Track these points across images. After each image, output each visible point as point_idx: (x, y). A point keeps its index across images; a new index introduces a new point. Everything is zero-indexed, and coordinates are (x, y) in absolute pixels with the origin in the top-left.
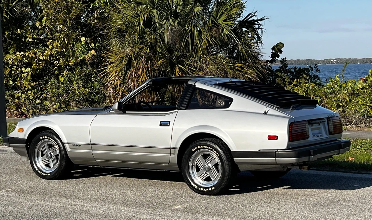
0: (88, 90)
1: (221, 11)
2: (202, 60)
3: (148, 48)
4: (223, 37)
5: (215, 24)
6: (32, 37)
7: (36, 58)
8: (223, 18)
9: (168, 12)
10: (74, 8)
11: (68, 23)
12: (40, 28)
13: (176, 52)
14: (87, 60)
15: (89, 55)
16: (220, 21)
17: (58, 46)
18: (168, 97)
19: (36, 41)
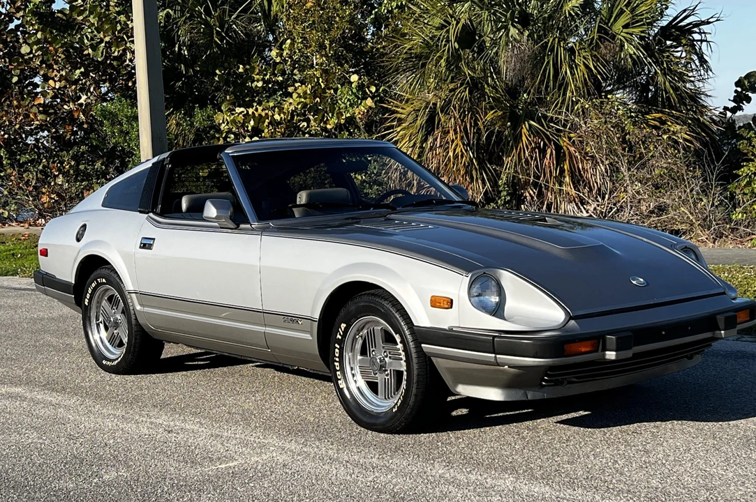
0: (360, 177)
1: (619, 7)
2: (578, 109)
3: (465, 88)
4: (622, 59)
5: (605, 34)
6: (263, 79)
7: (268, 119)
8: (623, 20)
9: (507, 12)
10: (337, 19)
11: (327, 49)
12: (278, 61)
13: (525, 95)
14: (359, 118)
15: (362, 108)
16: (618, 27)
17: (306, 93)
18: (505, 184)
19: (270, 86)
